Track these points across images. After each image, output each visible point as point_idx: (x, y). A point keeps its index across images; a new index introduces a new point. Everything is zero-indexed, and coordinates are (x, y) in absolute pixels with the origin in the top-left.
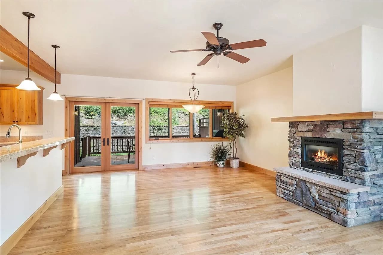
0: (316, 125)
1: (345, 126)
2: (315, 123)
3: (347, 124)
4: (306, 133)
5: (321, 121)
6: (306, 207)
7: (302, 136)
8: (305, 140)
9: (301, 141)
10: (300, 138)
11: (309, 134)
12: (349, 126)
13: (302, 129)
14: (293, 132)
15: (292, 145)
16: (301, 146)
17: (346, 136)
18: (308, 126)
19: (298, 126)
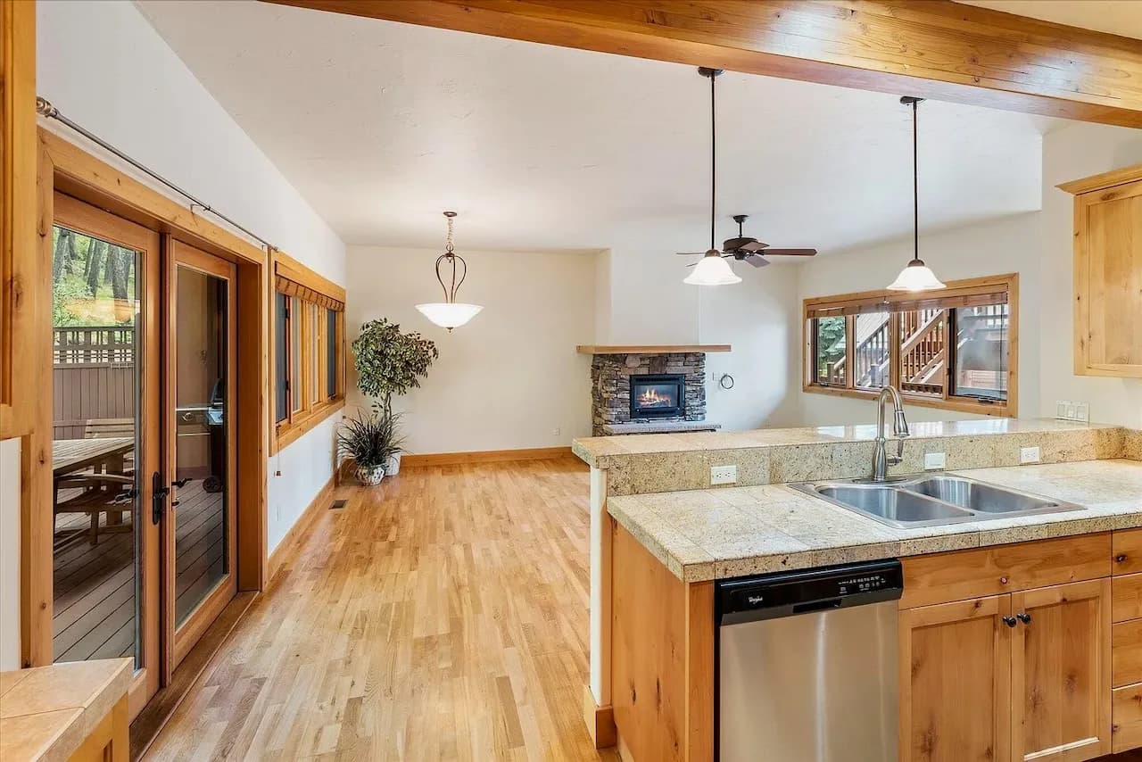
0: (653, 359)
1: (687, 359)
2: (652, 356)
4: (638, 369)
7: (633, 374)
8: (637, 380)
9: (630, 381)
10: (628, 377)
11: (644, 371)
12: (691, 358)
13: (632, 363)
14: (617, 369)
15: (613, 389)
16: (629, 388)
17: (688, 370)
18: (641, 359)
19: (625, 360)
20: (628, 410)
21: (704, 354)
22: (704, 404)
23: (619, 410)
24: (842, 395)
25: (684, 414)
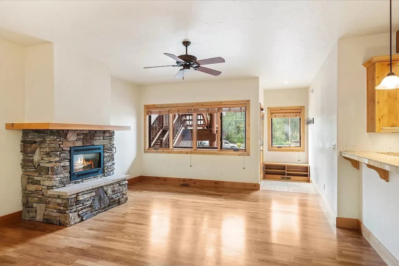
0: (86, 134)
1: (105, 135)
2: (84, 132)
3: (107, 133)
4: (76, 142)
5: (89, 130)
6: (103, 211)
7: (72, 146)
8: (75, 151)
9: (70, 151)
10: (69, 149)
11: (79, 144)
12: (107, 135)
13: (72, 137)
14: (60, 143)
15: (57, 159)
16: (69, 158)
17: (106, 142)
18: (78, 135)
19: (66, 135)
20: (68, 175)
21: (114, 132)
22: (113, 164)
23: (62, 176)
24: (168, 153)
25: (104, 172)
